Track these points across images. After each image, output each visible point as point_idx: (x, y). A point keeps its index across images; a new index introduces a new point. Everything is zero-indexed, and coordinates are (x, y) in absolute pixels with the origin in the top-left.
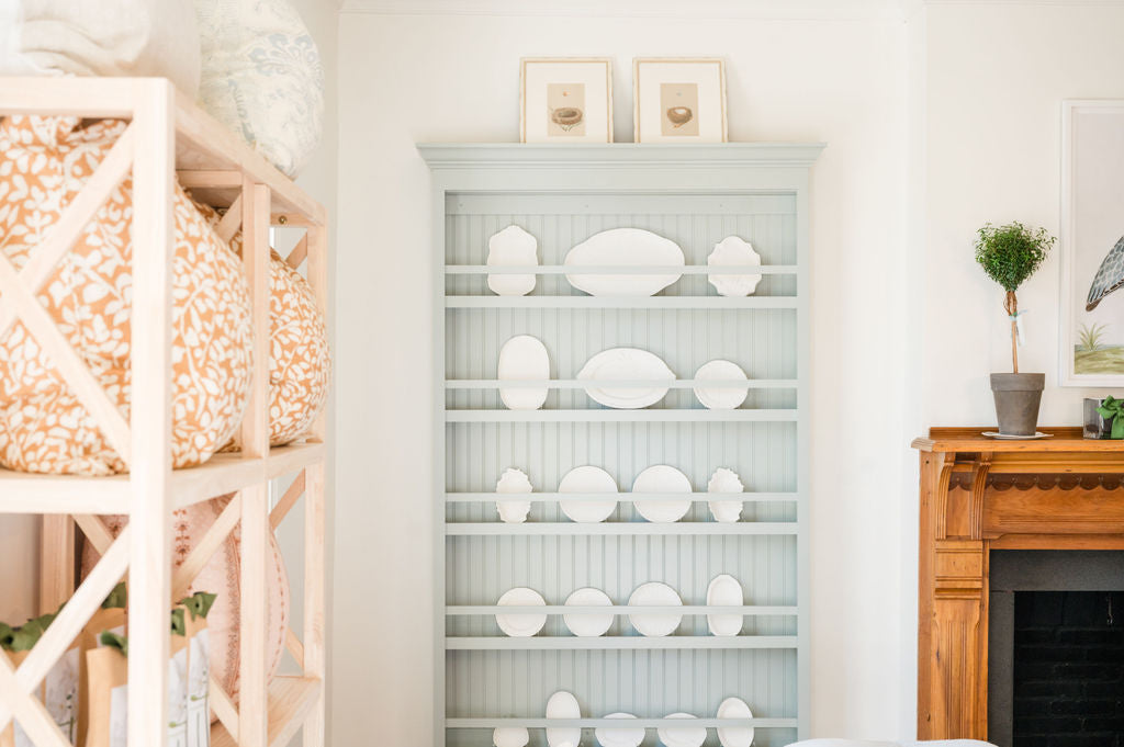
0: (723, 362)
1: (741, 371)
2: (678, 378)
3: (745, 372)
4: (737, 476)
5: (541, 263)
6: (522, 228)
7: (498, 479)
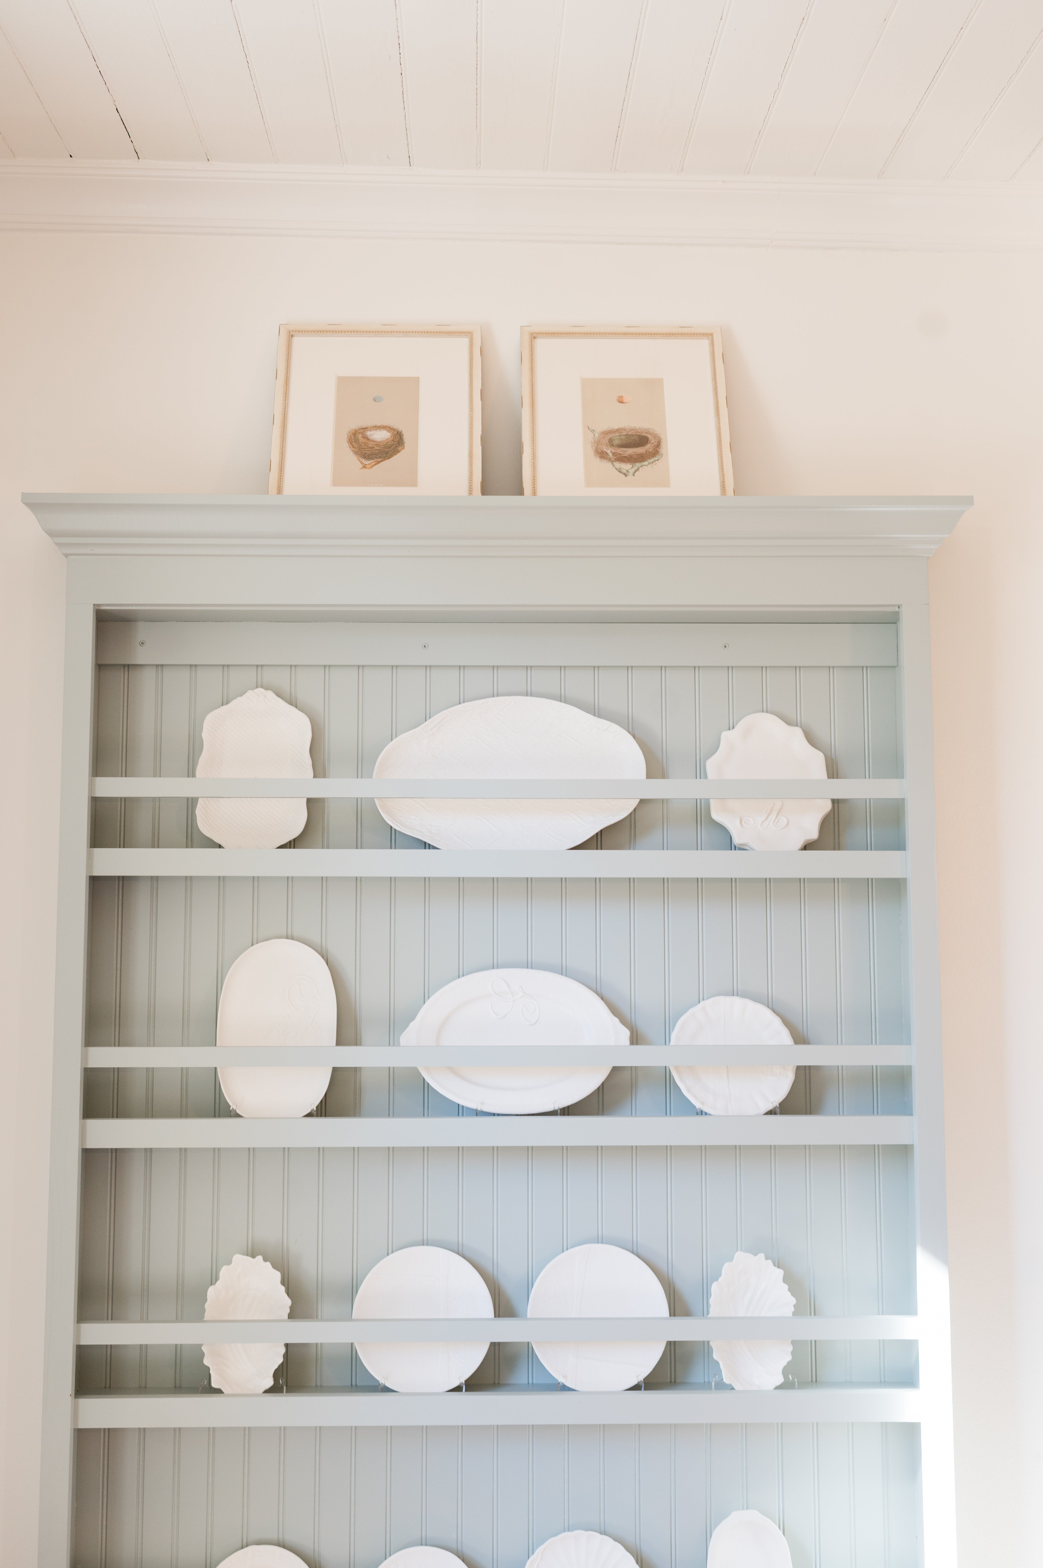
0: (737, 1001)
1: (777, 1022)
2: (636, 1039)
3: (786, 1023)
4: (780, 1273)
5: (319, 770)
6: (279, 695)
7: (213, 1280)
